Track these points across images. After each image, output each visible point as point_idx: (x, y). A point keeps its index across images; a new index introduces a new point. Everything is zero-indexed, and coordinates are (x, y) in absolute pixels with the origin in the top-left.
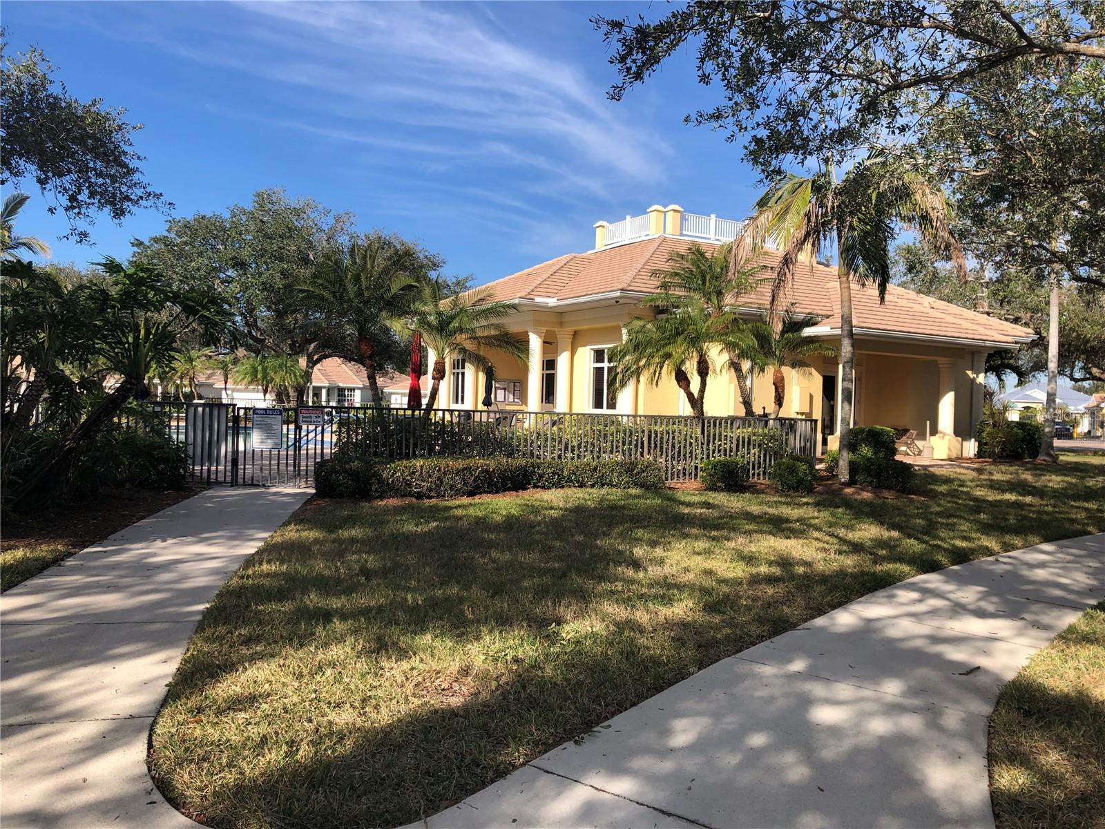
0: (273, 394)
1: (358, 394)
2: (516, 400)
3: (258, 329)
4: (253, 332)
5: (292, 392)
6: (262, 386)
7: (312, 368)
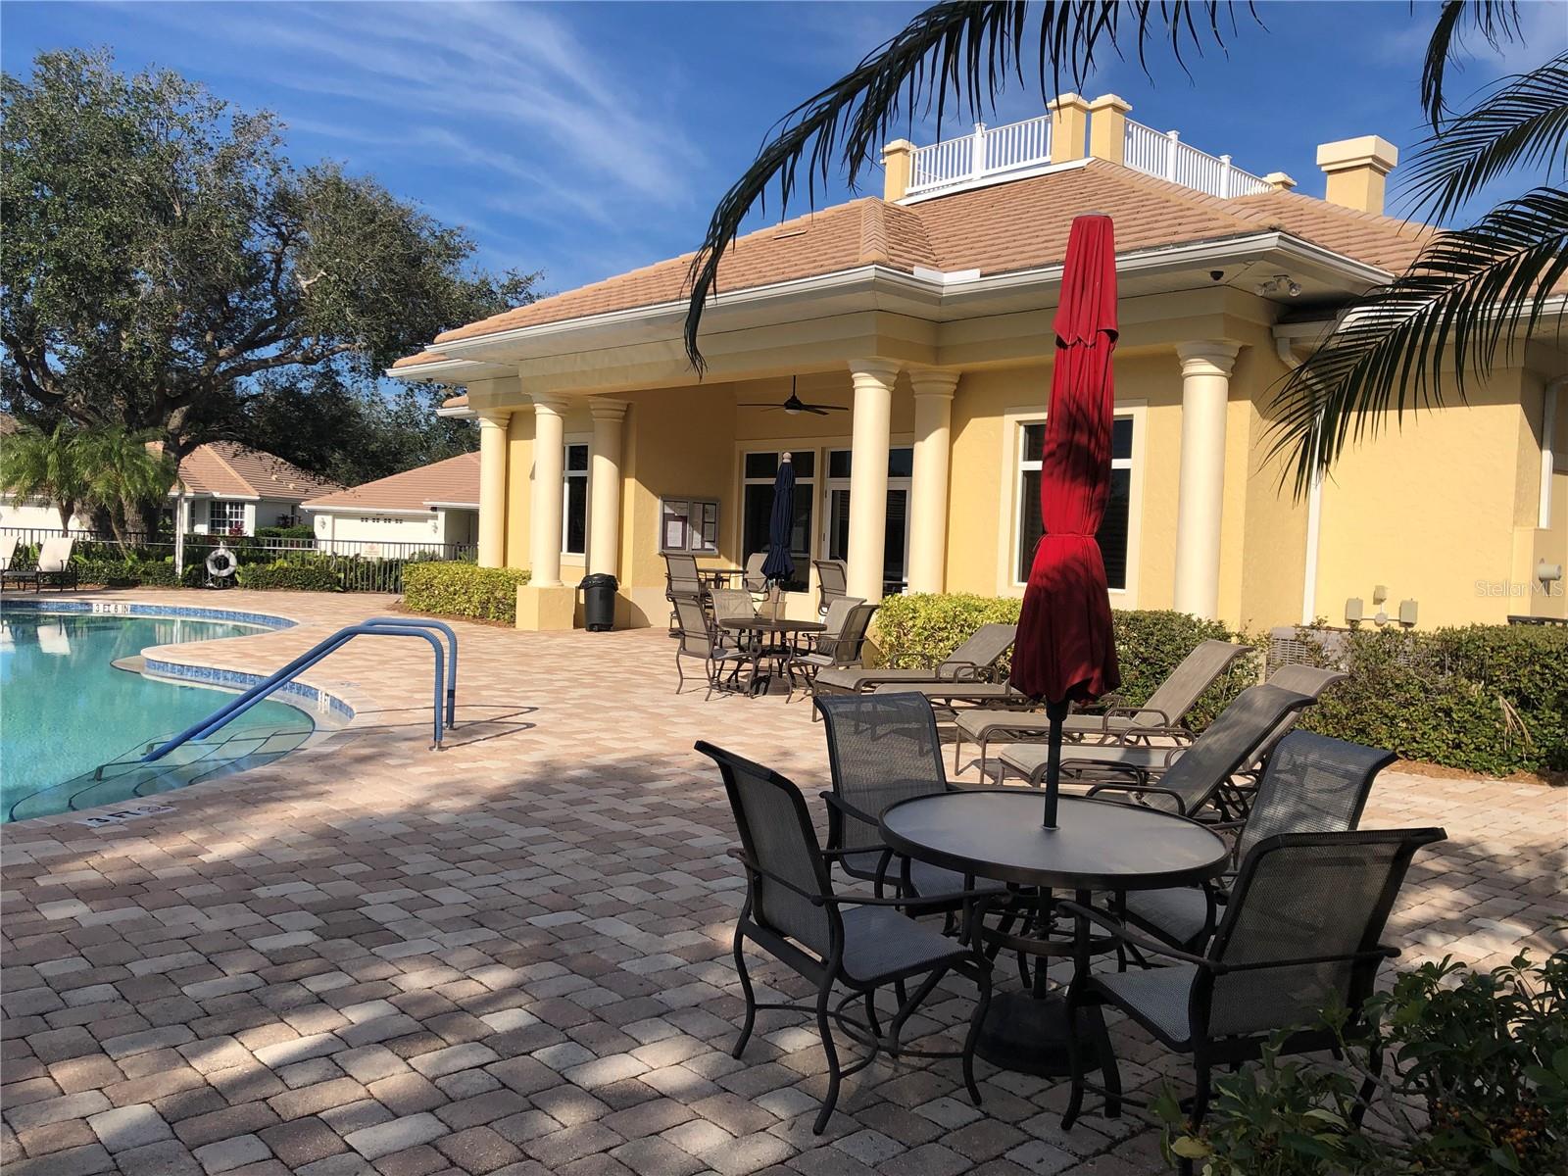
0: (86, 517)
1: (250, 511)
2: (708, 545)
3: (47, 373)
4: (34, 378)
5: (131, 514)
6: (60, 499)
7: (178, 460)
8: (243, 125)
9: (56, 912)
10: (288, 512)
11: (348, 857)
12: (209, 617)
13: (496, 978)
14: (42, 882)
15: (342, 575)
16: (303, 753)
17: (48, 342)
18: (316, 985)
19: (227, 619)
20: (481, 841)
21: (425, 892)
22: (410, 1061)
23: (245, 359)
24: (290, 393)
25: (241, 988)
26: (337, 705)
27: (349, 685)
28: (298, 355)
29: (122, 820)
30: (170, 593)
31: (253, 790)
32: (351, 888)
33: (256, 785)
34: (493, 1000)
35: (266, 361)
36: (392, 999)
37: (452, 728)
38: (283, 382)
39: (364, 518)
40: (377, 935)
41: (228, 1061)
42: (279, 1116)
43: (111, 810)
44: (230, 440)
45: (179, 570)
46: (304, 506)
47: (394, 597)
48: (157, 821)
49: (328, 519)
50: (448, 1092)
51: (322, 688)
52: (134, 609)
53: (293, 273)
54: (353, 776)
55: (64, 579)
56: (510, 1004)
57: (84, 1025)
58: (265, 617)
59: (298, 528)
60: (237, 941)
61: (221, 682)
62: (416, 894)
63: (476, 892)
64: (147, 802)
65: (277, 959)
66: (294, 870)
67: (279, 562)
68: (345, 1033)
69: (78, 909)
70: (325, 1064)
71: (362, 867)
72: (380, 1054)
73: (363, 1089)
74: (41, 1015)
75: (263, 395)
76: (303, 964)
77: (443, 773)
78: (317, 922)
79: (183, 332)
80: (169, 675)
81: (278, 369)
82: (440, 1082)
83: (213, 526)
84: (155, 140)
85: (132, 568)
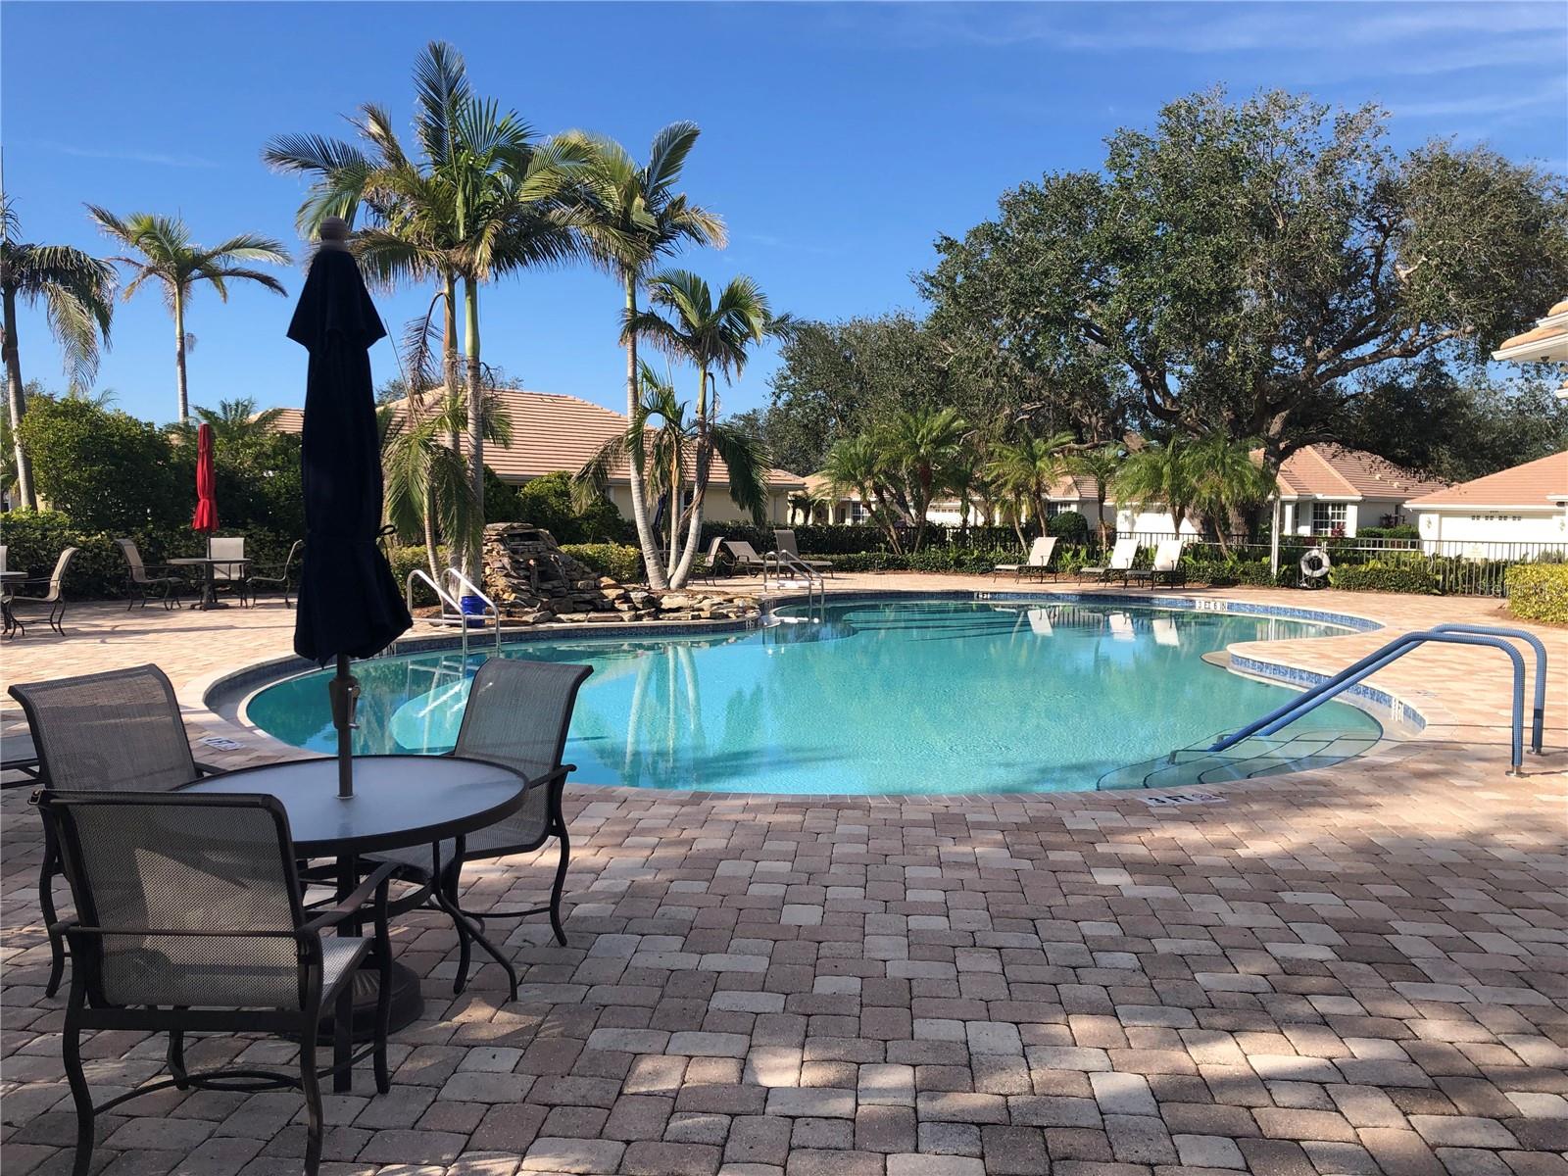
1: (1351, 512)
3: (1166, 393)
4: (1157, 398)
5: (1233, 516)
6: (1173, 505)
7: (1276, 466)
8: (1345, 125)
9: (1105, 878)
10: (1391, 512)
11: (1384, 877)
12: (1299, 617)
13: (1536, 1052)
14: (1101, 848)
15: (1440, 577)
16: (1363, 760)
17: (1169, 364)
18: (1323, 1005)
19: (1315, 619)
20: (1550, 889)
21: (1467, 934)
22: (1410, 1117)
23: (1342, 360)
24: (1390, 391)
25: (1248, 988)
26: (1410, 714)
27: (1426, 694)
28: (1396, 349)
29: (1177, 803)
30: (1266, 592)
31: (1299, 792)
32: (1380, 911)
33: (1303, 788)
34: (1527, 1077)
35: (1363, 358)
36: (1402, 1043)
37: (1539, 752)
38: (1384, 378)
39: (1475, 516)
40: (1401, 968)
41: (1221, 1057)
42: (1261, 1130)
43: (1169, 792)
44: (1329, 442)
45: (1274, 570)
46: (1408, 505)
47: (1500, 601)
48: (1205, 809)
49: (1435, 517)
50: (1448, 1166)
51: (1395, 696)
52: (1230, 606)
53: (1393, 266)
54: (1410, 792)
55: (1174, 578)
56: (1548, 1087)
57: (1105, 987)
58: (1352, 619)
59: (1401, 528)
60: (1254, 941)
61: (1297, 681)
62: (1454, 933)
63: (1533, 947)
64: (1201, 790)
65: (1291, 968)
66: (1326, 881)
67: (1372, 563)
68: (1342, 1063)
69: (1121, 879)
70: (1317, 1091)
71: (1398, 891)
72: (1380, 1100)
73: (1352, 1131)
74: (1074, 968)
75: (1362, 393)
76: (1313, 980)
77: (1518, 803)
78: (1337, 940)
79: (1285, 341)
80: (1250, 671)
81: (1377, 366)
82: (1441, 1152)
83: (1316, 527)
84: (1261, 160)
85: (1232, 568)
